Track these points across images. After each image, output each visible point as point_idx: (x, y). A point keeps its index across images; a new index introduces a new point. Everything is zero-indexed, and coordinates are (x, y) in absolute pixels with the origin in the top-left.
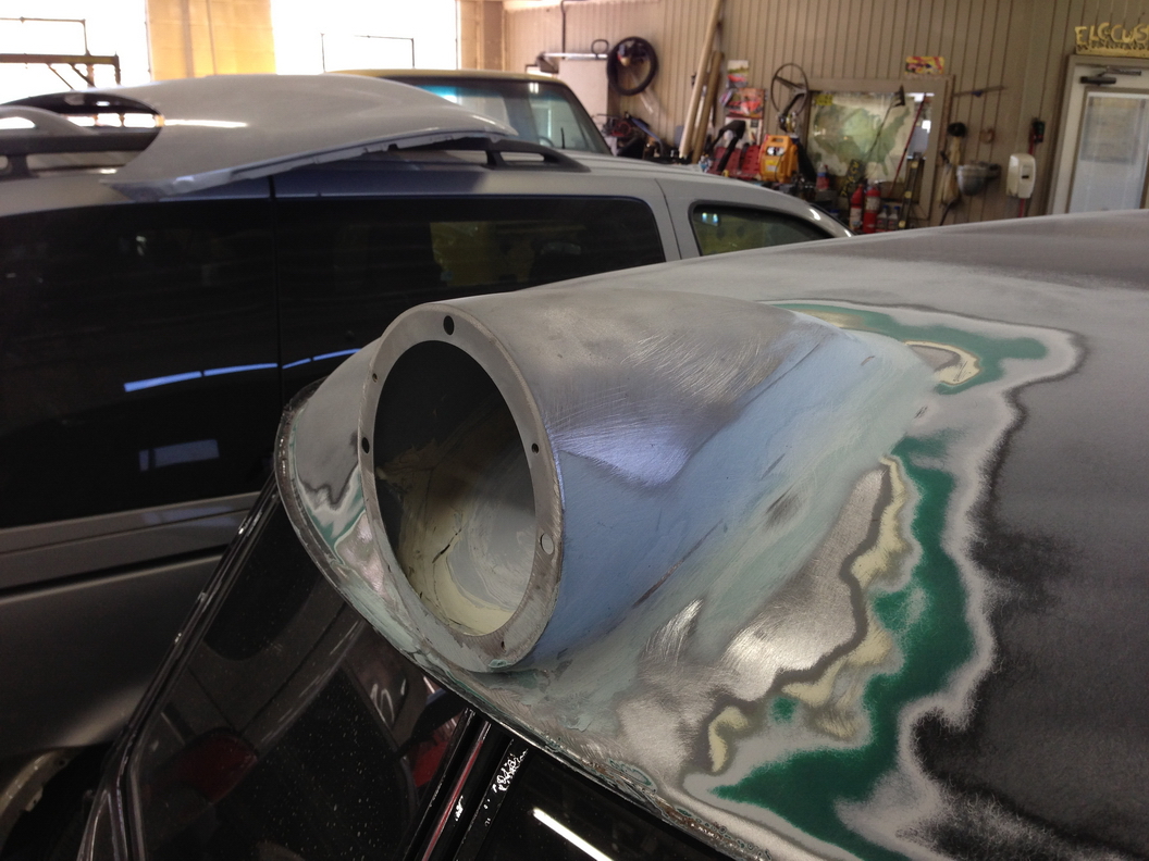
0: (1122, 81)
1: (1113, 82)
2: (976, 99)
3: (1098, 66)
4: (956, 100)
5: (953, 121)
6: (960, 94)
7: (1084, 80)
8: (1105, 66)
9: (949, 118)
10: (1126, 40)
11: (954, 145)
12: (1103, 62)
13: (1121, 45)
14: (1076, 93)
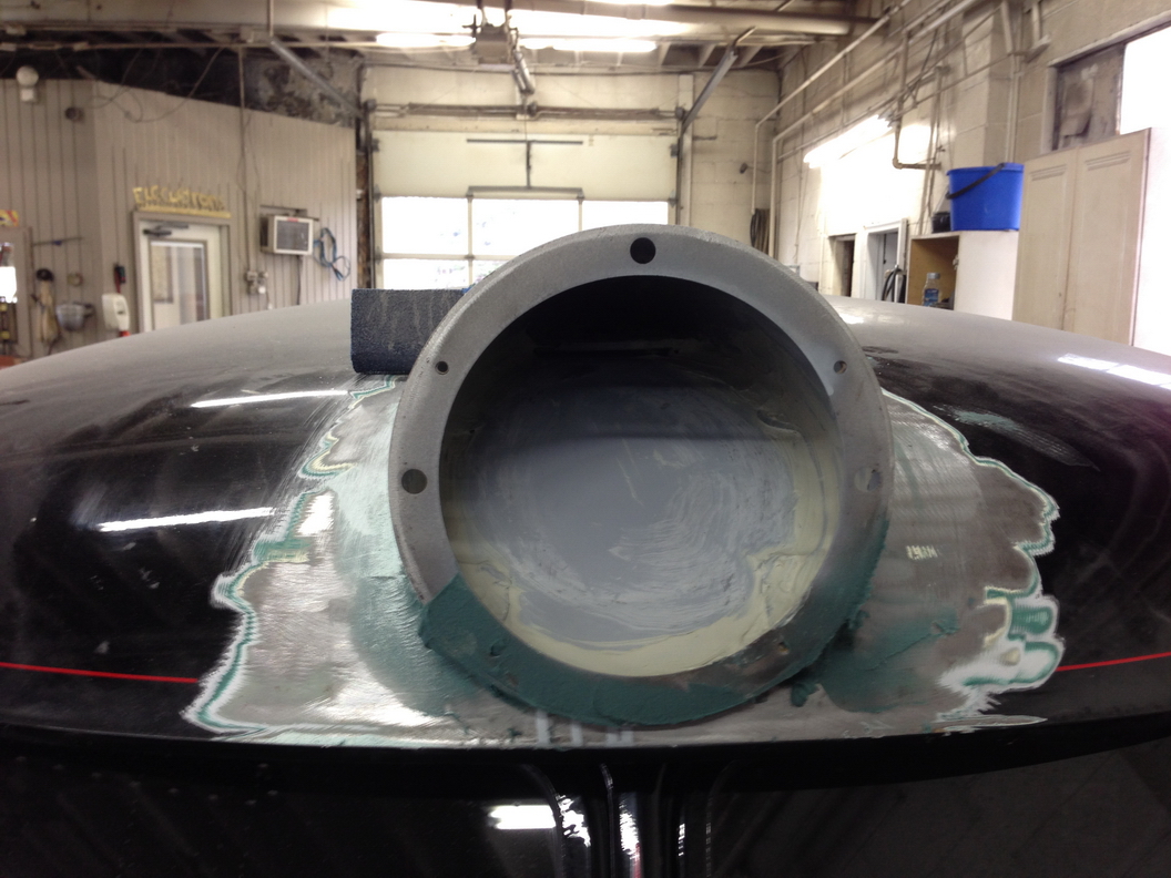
0: (176, 234)
1: (169, 233)
2: (56, 247)
3: (157, 221)
4: (36, 249)
5: (37, 267)
6: (40, 244)
7: (146, 232)
8: (161, 221)
9: (32, 265)
10: (173, 200)
11: (44, 289)
12: (161, 217)
13: (169, 204)
14: (143, 242)
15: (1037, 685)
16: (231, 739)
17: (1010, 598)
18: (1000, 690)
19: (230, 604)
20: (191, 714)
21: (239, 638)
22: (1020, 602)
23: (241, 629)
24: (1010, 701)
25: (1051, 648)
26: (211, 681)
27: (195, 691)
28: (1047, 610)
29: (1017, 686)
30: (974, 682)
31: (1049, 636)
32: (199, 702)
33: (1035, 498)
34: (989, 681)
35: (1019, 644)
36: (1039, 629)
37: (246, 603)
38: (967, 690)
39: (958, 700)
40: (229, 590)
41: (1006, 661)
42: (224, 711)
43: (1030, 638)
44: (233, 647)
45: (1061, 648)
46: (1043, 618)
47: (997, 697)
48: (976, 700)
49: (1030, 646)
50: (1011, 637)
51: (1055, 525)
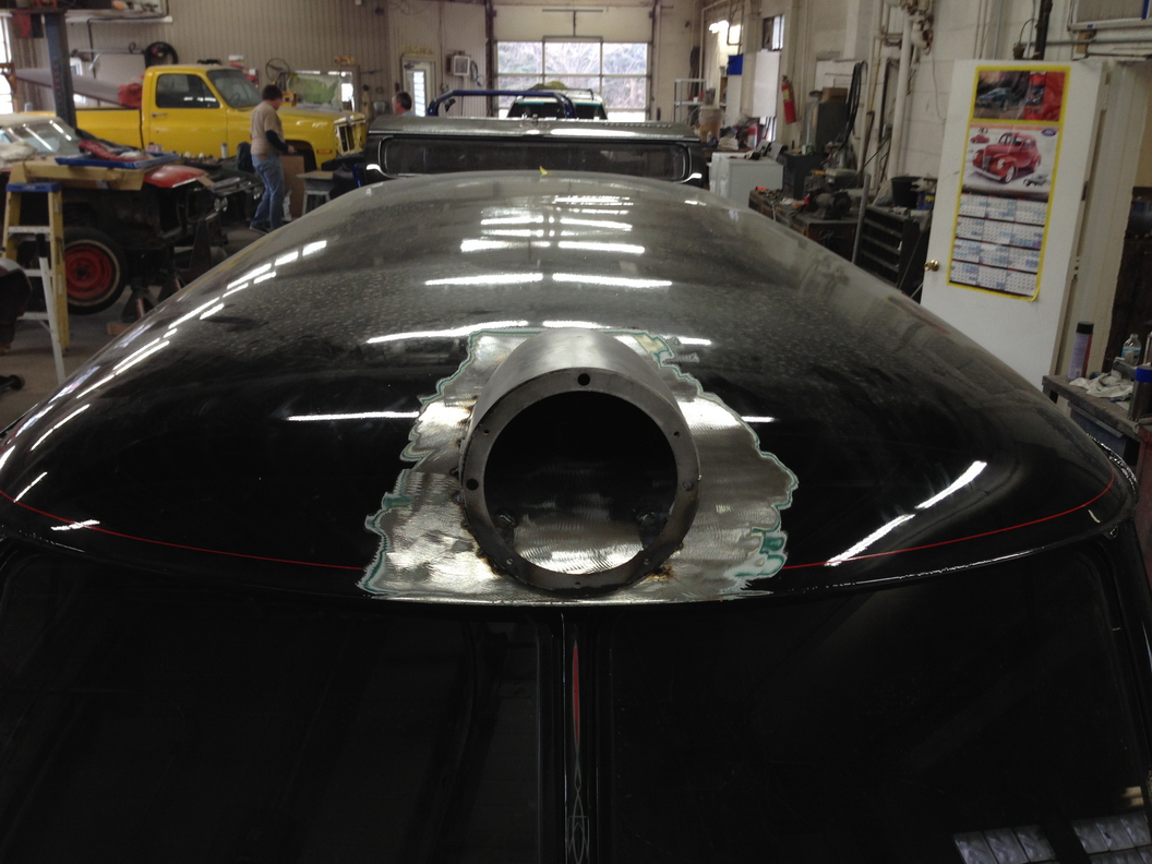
15: (771, 576)
16: (381, 598)
17: (764, 533)
18: (752, 578)
19: (374, 530)
20: (360, 585)
21: (381, 548)
22: (768, 535)
23: (381, 544)
24: (756, 584)
25: (782, 558)
26: (369, 569)
27: (363, 574)
28: (782, 539)
29: (761, 577)
30: (740, 575)
31: (781, 552)
32: (364, 579)
33: (787, 476)
34: (748, 574)
35: (765, 556)
36: (776, 548)
37: (382, 531)
38: (736, 579)
39: (731, 583)
40: (373, 523)
41: (757, 564)
42: (376, 584)
43: (771, 553)
44: (378, 553)
45: (785, 558)
46: (779, 542)
47: (750, 582)
48: (740, 583)
49: (770, 557)
50: (761, 552)
51: (794, 492)
